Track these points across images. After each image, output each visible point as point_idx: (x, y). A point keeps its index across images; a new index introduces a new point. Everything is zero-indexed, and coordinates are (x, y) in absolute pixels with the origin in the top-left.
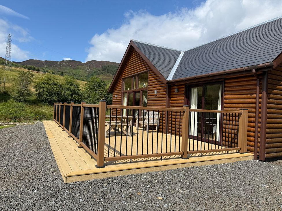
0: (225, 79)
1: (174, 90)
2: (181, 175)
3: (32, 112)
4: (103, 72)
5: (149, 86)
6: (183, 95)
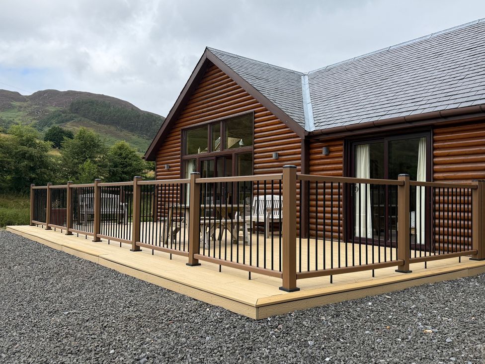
0: (434, 127)
4: (74, 115)
5: (255, 143)
6: (342, 159)
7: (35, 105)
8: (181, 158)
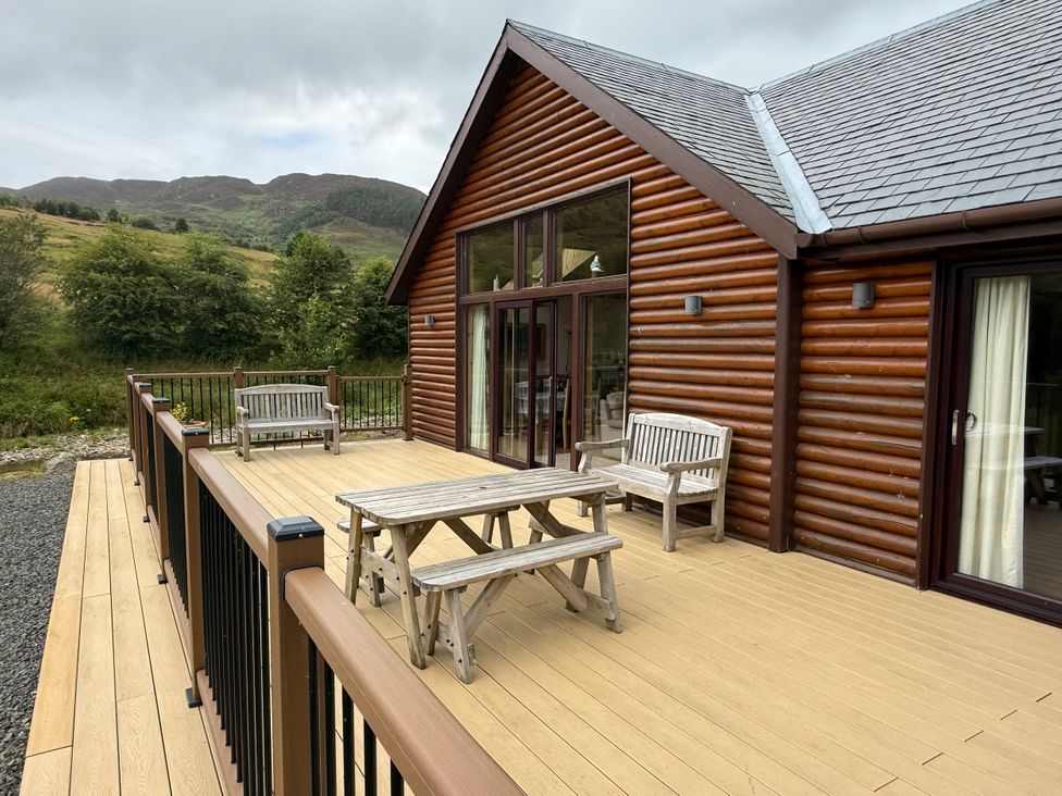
3: (55, 398)
4: (333, 213)
5: (633, 268)
7: (275, 198)
8: (457, 300)
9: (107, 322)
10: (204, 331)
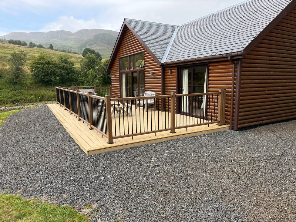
0: (210, 63)
1: (167, 71)
2: (169, 145)
3: (32, 95)
4: (96, 41)
5: (145, 67)
6: (176, 76)
8: (119, 72)
9: (41, 77)
10: (64, 78)
